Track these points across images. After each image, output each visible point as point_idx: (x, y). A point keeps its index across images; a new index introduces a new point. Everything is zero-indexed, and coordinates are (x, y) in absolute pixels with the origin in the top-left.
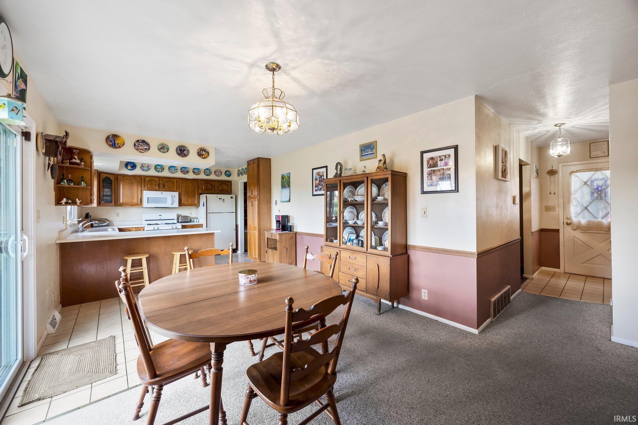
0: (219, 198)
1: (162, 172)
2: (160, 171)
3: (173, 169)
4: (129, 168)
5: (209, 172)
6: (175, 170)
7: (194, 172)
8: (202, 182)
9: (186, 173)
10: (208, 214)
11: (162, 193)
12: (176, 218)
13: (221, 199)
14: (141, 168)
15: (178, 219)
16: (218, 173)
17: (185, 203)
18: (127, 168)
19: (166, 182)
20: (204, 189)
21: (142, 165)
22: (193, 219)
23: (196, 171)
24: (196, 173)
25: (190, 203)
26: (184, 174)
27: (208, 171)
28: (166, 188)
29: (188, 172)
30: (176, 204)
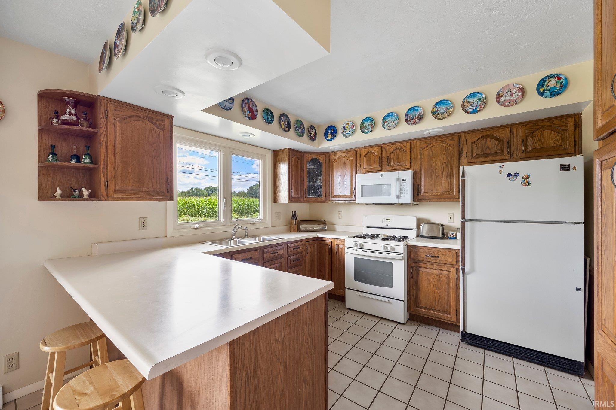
0: (509, 175)
1: (371, 131)
2: (370, 130)
3: (391, 119)
4: (330, 137)
5: (480, 100)
6: (395, 121)
7: (435, 114)
8: (469, 137)
9: (417, 121)
10: (468, 225)
11: (382, 175)
12: (414, 225)
13: (517, 175)
14: (342, 132)
15: (418, 227)
16: (512, 95)
17: (427, 194)
18: (326, 138)
19: (392, 153)
20: (474, 155)
21: (344, 127)
22: (451, 233)
23: (441, 109)
24: (442, 114)
25: (439, 194)
26: (412, 124)
27: (474, 100)
28: (392, 164)
29: (421, 118)
30: (407, 198)
